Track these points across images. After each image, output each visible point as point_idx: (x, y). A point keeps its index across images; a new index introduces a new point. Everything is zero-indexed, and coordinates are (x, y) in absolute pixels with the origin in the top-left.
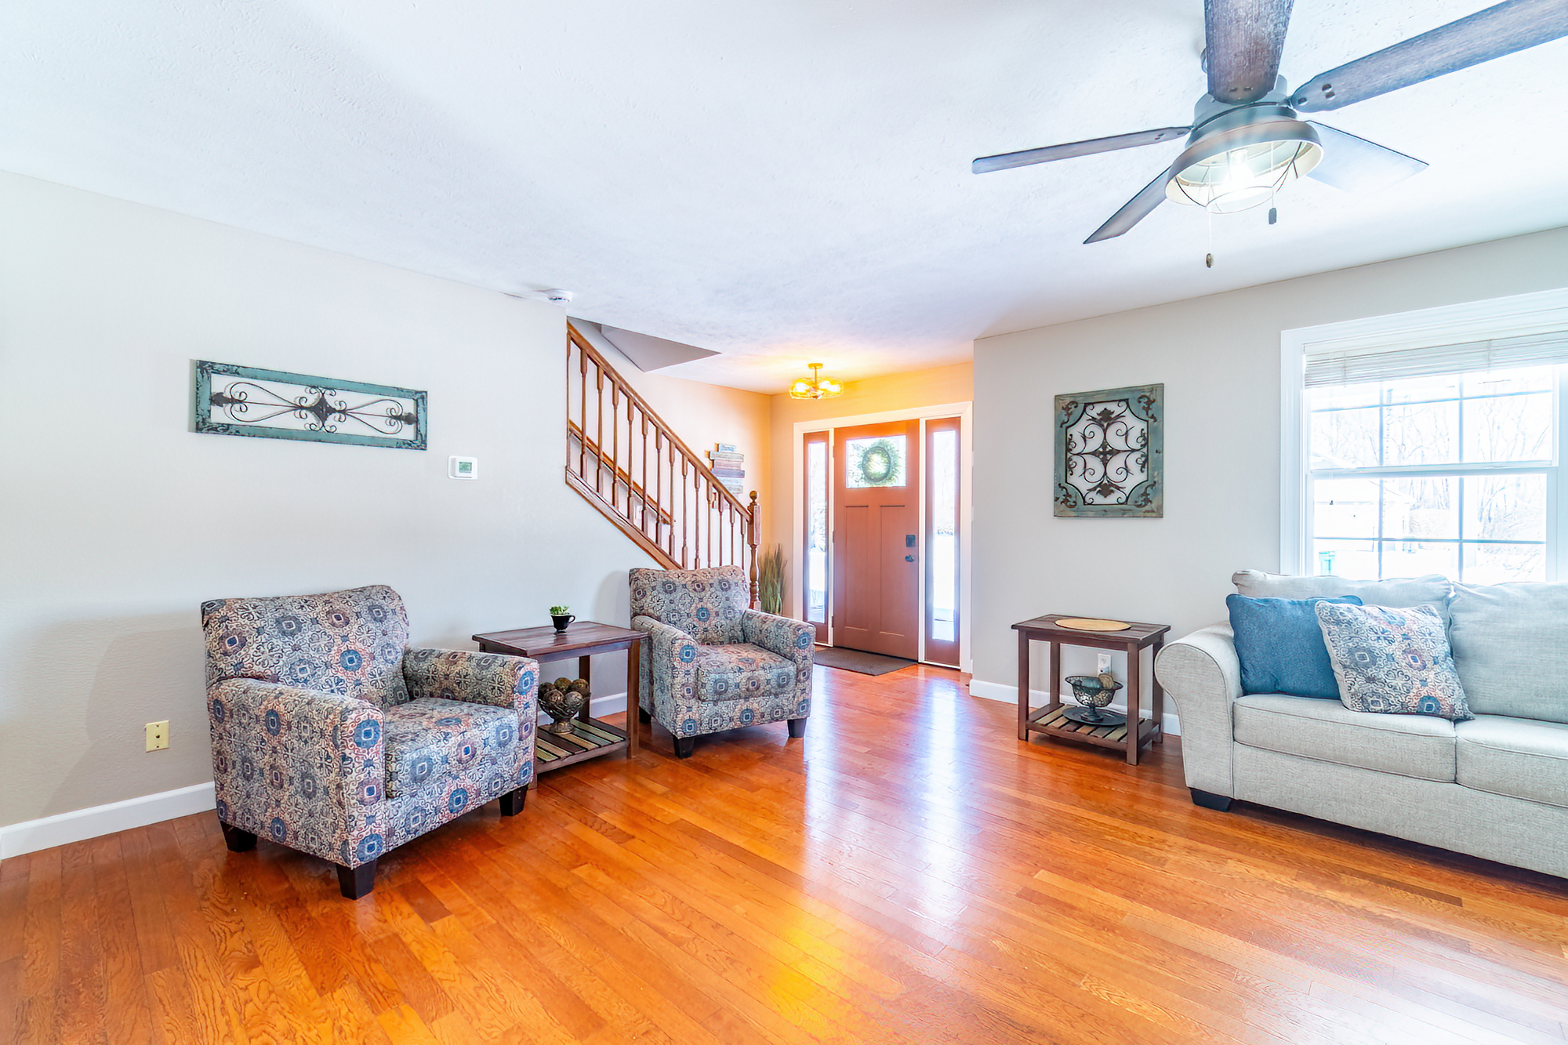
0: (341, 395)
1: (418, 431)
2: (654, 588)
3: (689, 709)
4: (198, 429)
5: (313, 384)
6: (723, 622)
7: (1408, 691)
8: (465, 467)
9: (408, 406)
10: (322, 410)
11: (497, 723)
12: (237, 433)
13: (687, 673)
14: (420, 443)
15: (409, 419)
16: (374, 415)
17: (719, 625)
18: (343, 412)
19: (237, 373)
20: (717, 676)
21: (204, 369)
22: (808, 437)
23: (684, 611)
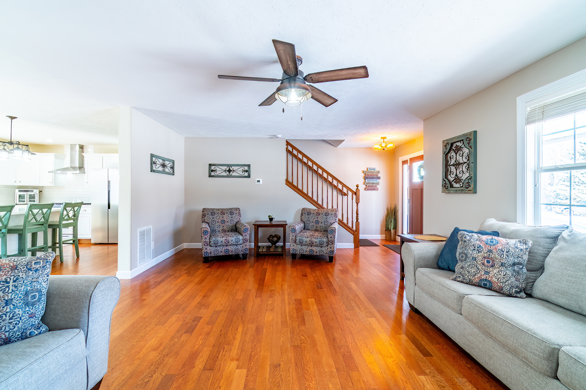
0: (233, 167)
1: (248, 174)
2: (305, 213)
3: (294, 246)
4: (209, 177)
5: (228, 165)
6: (323, 225)
7: (475, 275)
8: (259, 181)
9: (246, 168)
10: (229, 171)
11: (236, 237)
12: (215, 177)
13: (293, 236)
14: (249, 176)
15: (247, 171)
16: (239, 171)
17: (321, 226)
18: (233, 171)
19: (215, 165)
20: (300, 238)
21: (210, 165)
22: (404, 162)
23: (311, 220)
